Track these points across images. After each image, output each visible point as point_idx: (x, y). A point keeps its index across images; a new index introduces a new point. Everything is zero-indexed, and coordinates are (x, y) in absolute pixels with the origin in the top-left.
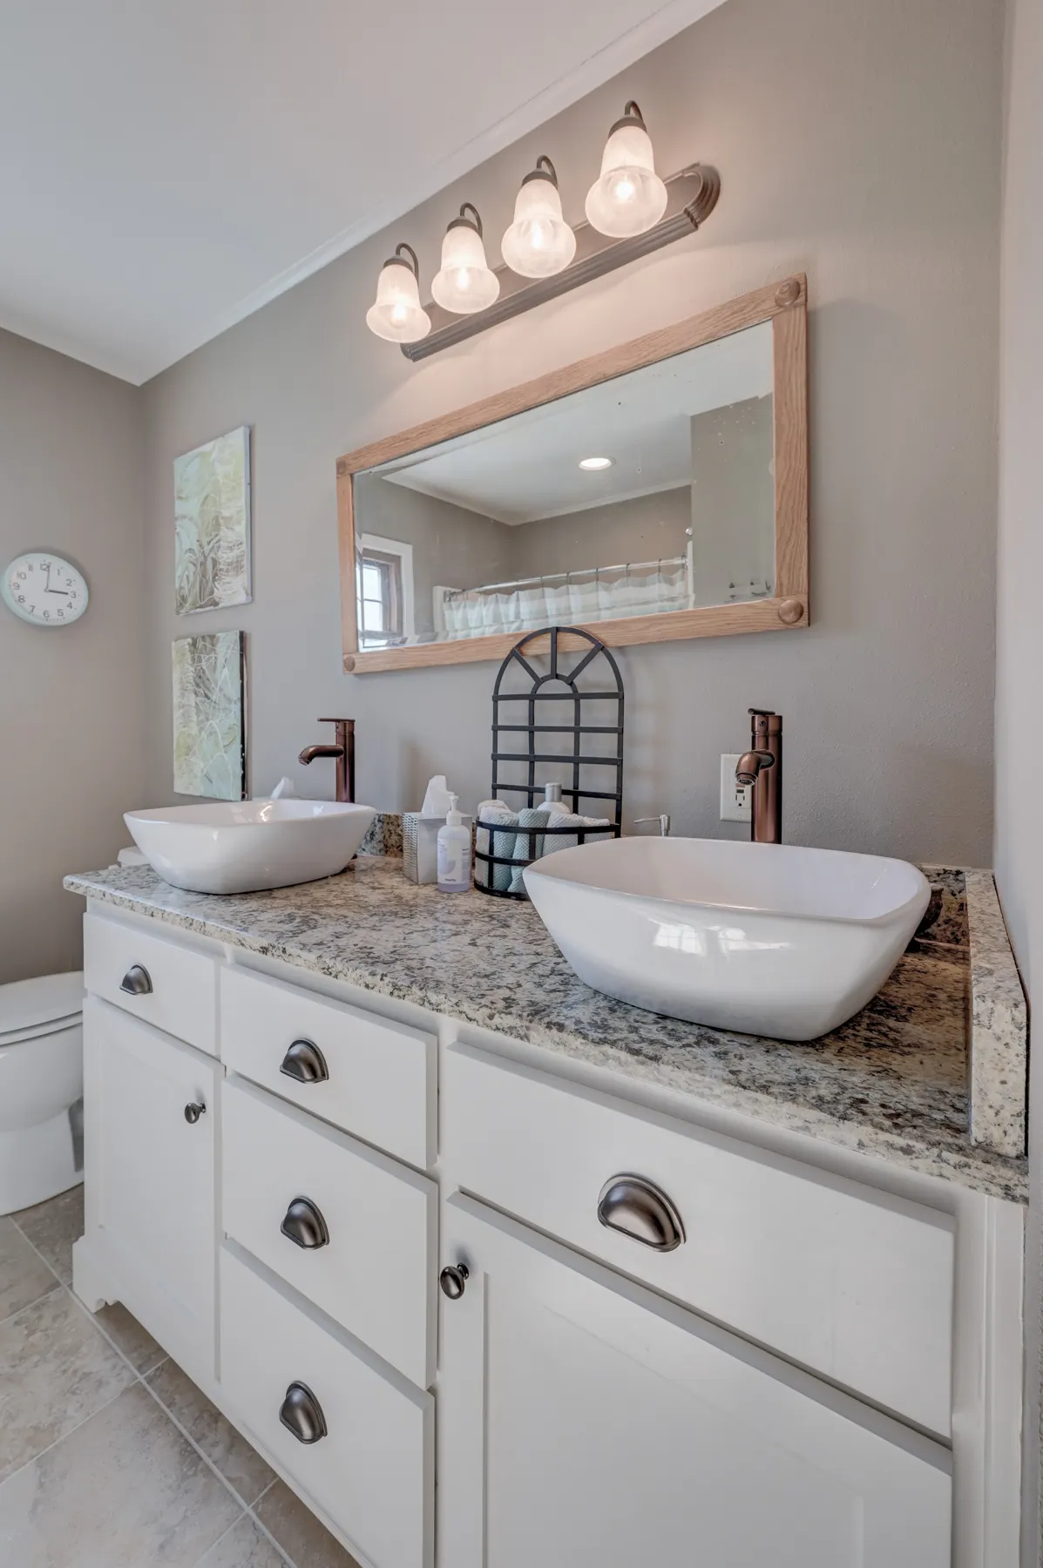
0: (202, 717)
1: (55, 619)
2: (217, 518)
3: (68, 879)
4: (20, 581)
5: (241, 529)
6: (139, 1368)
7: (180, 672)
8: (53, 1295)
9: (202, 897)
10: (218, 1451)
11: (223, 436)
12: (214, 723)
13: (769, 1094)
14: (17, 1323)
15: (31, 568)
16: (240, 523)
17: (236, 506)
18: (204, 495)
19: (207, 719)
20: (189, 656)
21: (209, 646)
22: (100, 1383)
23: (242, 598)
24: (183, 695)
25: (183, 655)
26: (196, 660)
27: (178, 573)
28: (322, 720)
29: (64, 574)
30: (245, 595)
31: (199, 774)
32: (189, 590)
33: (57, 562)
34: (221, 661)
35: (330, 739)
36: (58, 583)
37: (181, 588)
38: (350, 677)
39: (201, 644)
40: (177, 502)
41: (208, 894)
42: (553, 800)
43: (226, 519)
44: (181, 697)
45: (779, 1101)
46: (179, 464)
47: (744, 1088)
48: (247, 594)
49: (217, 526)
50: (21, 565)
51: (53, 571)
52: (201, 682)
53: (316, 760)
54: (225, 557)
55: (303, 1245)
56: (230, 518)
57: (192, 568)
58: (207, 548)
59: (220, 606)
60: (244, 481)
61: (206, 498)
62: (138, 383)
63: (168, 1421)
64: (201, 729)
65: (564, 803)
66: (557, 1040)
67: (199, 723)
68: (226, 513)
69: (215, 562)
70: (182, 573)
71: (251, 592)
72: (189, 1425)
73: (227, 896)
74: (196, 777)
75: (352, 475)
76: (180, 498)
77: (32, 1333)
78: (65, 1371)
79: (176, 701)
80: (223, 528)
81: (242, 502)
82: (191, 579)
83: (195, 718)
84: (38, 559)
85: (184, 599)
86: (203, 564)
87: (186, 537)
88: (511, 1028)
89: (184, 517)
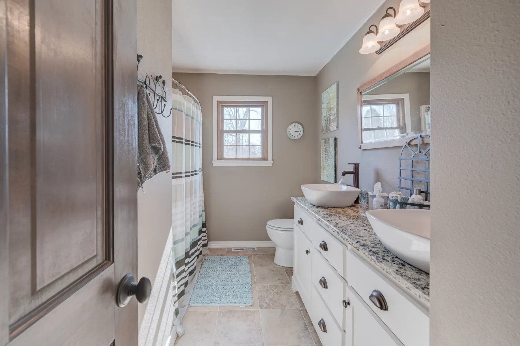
0: (326, 160)
1: (297, 138)
2: (330, 108)
3: (292, 197)
4: (290, 130)
5: (335, 110)
6: (301, 307)
7: (322, 148)
8: (288, 285)
9: (313, 206)
10: (312, 331)
11: (332, 86)
12: (329, 162)
13: (402, 277)
14: (282, 286)
15: (292, 127)
16: (335, 108)
17: (334, 104)
18: (328, 102)
19: (328, 161)
20: (324, 144)
21: (328, 142)
22: (293, 305)
23: (335, 129)
24: (323, 154)
25: (323, 144)
26: (325, 145)
27: (322, 123)
28: (348, 164)
29: (298, 127)
30: (336, 128)
31: (326, 175)
32: (324, 127)
33: (297, 125)
34: (330, 146)
35: (351, 168)
36: (297, 129)
37: (323, 127)
38: (360, 150)
39: (326, 141)
40: (322, 105)
41: (314, 206)
42: (416, 194)
43: (332, 108)
44: (322, 155)
45: (404, 279)
46: (323, 94)
47: (397, 274)
48: (336, 127)
49: (330, 110)
50: (290, 127)
51: (296, 126)
52: (326, 151)
53: (346, 175)
54: (332, 118)
55: (322, 287)
56: (333, 107)
57: (325, 121)
58: (328, 116)
59: (331, 131)
60: (336, 97)
61: (328, 103)
62: (315, 75)
63: (304, 319)
64: (326, 164)
65: (422, 196)
66: (364, 252)
67: (326, 162)
68: (332, 106)
69: (330, 119)
70: (323, 123)
71: (338, 127)
72: (307, 322)
73: (318, 207)
74: (325, 176)
75: (361, 93)
76: (323, 103)
77: (284, 289)
78: (288, 299)
79: (321, 156)
80: (332, 111)
81: (335, 103)
82: (325, 124)
83: (325, 160)
84: (293, 125)
85: (323, 129)
86: (327, 120)
87: (324, 113)
88: (356, 247)
89: (323, 108)
